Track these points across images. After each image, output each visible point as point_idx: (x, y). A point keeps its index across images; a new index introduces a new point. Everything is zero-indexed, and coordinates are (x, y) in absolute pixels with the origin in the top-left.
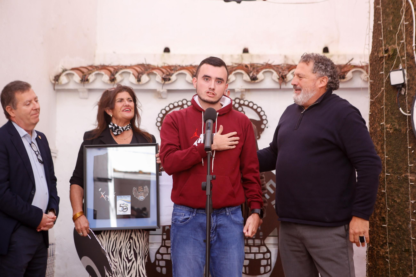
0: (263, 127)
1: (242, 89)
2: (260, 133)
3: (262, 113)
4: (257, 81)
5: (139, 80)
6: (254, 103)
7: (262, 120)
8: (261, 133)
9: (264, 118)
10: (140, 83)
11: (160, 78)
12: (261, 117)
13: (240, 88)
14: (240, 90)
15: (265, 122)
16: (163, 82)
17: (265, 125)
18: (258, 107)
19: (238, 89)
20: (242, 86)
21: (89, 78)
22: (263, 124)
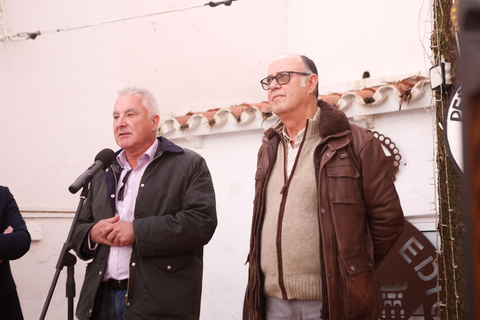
0: (396, 164)
1: (361, 116)
2: (394, 173)
3: (392, 146)
4: (373, 103)
5: (239, 120)
6: (380, 133)
7: (393, 155)
8: (396, 173)
9: (395, 151)
10: (240, 123)
11: (261, 113)
12: (391, 151)
13: (359, 115)
14: (359, 118)
15: (397, 157)
16: (265, 117)
17: (398, 161)
18: (385, 138)
19: (356, 116)
20: (360, 113)
21: (188, 123)
22: (395, 160)
